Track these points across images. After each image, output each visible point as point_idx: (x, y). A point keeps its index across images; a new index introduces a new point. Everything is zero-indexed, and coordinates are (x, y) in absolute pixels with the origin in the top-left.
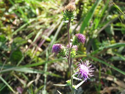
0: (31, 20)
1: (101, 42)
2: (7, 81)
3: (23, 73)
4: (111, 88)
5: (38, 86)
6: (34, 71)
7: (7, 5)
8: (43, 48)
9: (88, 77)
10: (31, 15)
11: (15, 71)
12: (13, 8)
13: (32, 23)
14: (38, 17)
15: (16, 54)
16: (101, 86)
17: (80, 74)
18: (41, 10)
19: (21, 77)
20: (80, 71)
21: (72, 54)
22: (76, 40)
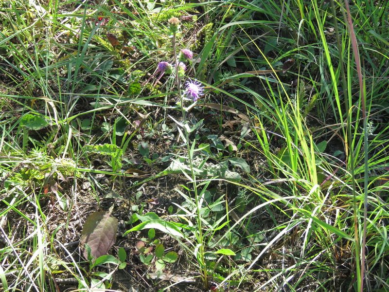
0: (150, 52)
1: (223, 74)
2: (126, 116)
3: (142, 106)
4: (233, 122)
5: (158, 120)
6: (153, 104)
7: (125, 37)
8: (163, 80)
9: (198, 96)
10: (150, 47)
11: (133, 104)
12: (132, 40)
13: (151, 55)
14: (159, 50)
15: (134, 87)
16: (223, 120)
17: (190, 94)
18: (161, 42)
19: (140, 111)
20: (189, 90)
21: (179, 73)
22: (182, 56)
